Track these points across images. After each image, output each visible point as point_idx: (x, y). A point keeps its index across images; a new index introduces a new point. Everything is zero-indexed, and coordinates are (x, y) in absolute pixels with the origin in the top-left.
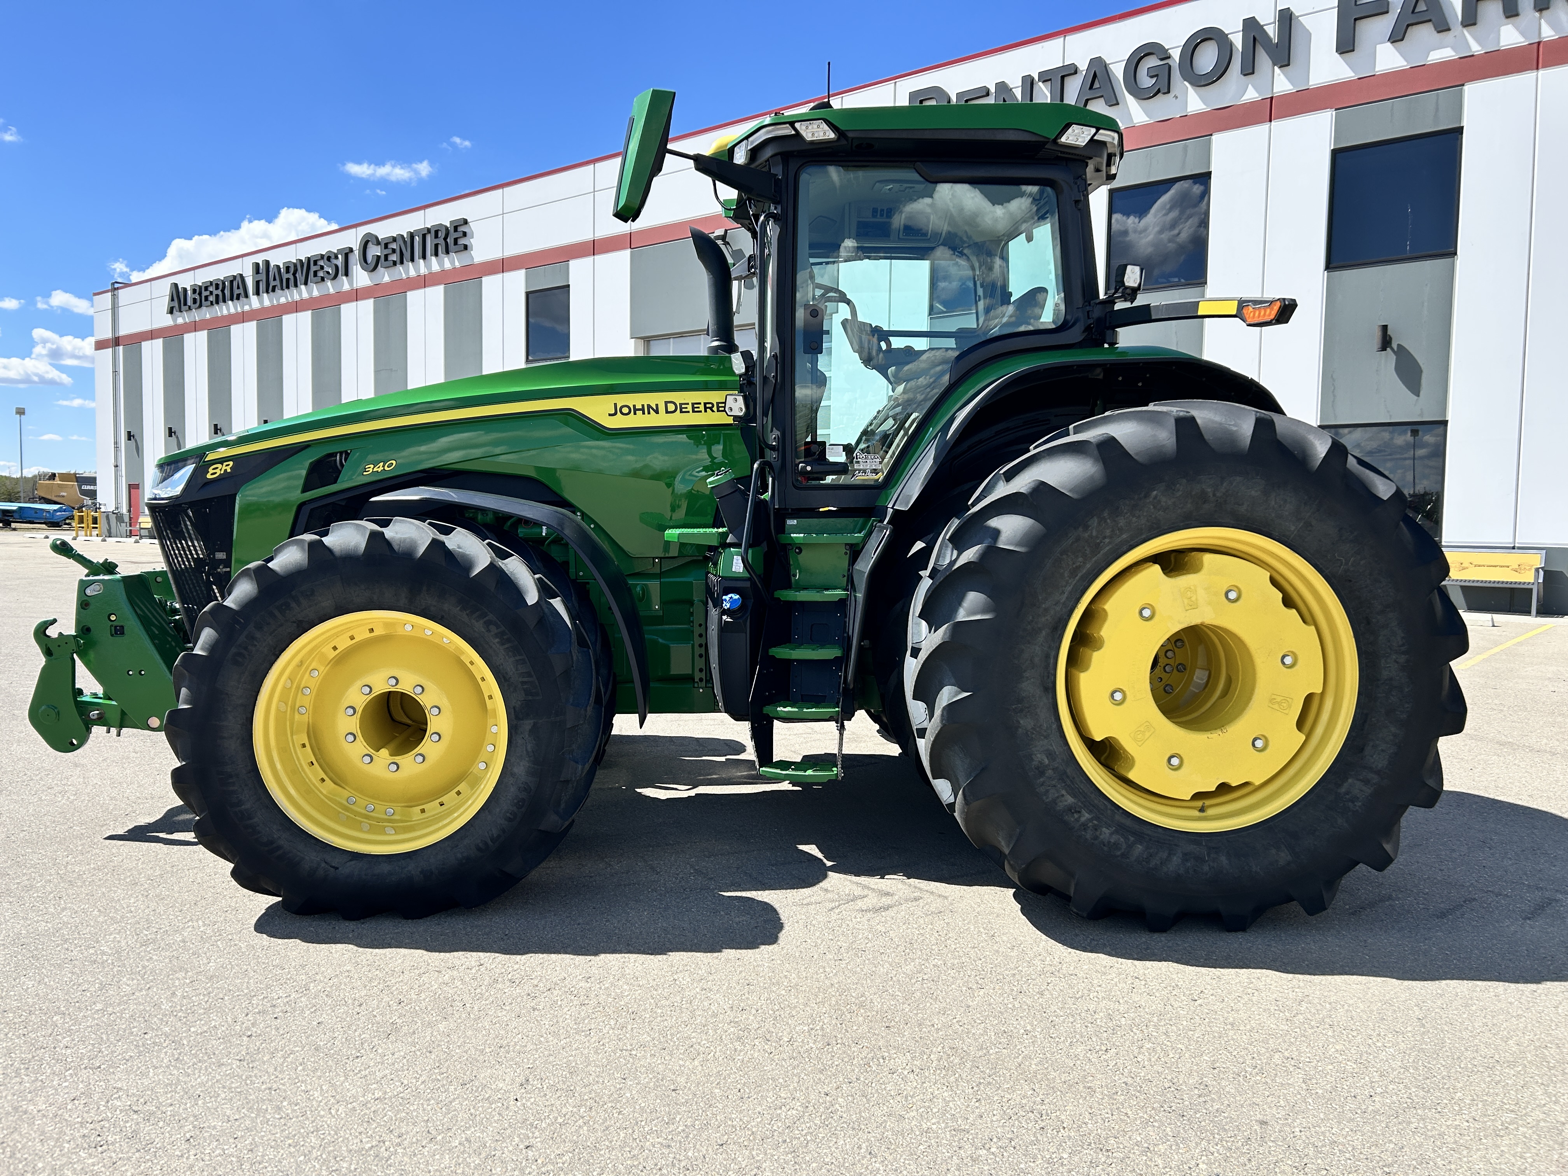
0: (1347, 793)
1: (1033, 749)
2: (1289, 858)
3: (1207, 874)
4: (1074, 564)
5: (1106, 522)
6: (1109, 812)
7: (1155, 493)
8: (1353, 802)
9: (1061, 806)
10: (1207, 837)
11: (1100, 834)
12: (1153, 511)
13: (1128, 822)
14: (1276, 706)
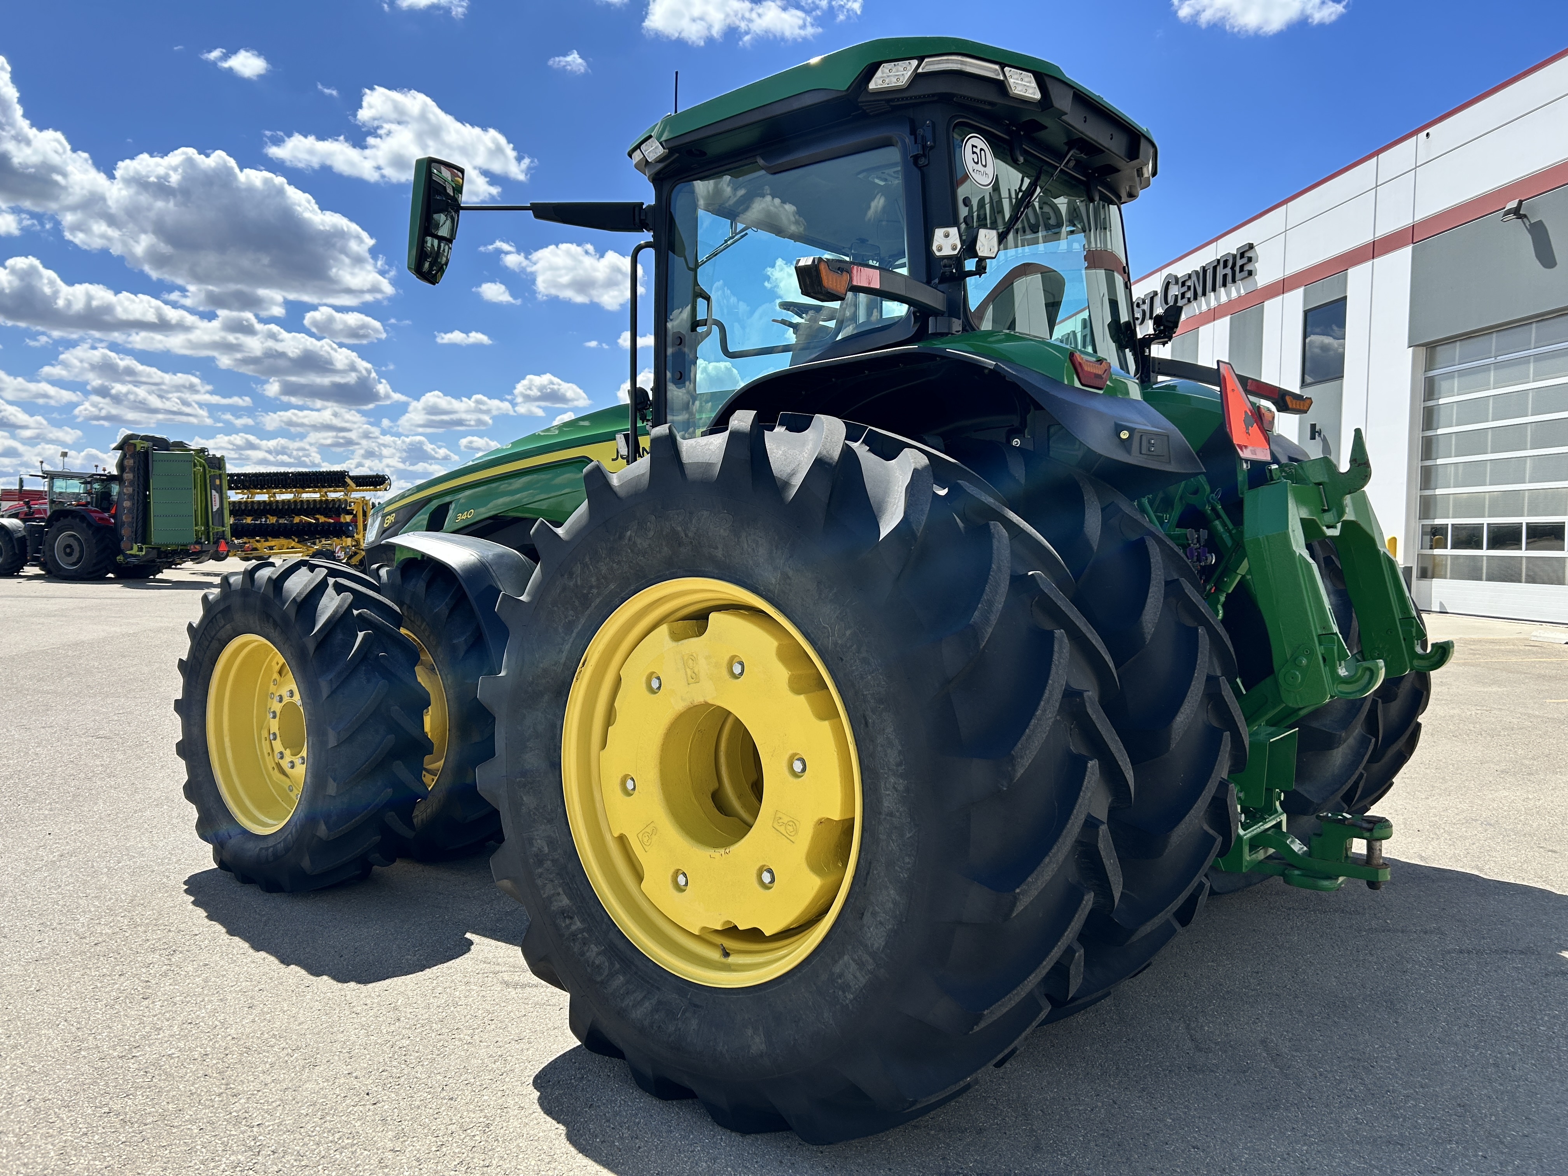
0: (841, 976)
1: (535, 833)
2: (763, 1047)
3: (670, 1036)
4: (566, 618)
5: (588, 568)
6: (604, 926)
7: (629, 533)
8: (844, 992)
9: (555, 906)
10: (697, 989)
11: (588, 951)
12: (631, 555)
13: (621, 944)
14: (782, 829)
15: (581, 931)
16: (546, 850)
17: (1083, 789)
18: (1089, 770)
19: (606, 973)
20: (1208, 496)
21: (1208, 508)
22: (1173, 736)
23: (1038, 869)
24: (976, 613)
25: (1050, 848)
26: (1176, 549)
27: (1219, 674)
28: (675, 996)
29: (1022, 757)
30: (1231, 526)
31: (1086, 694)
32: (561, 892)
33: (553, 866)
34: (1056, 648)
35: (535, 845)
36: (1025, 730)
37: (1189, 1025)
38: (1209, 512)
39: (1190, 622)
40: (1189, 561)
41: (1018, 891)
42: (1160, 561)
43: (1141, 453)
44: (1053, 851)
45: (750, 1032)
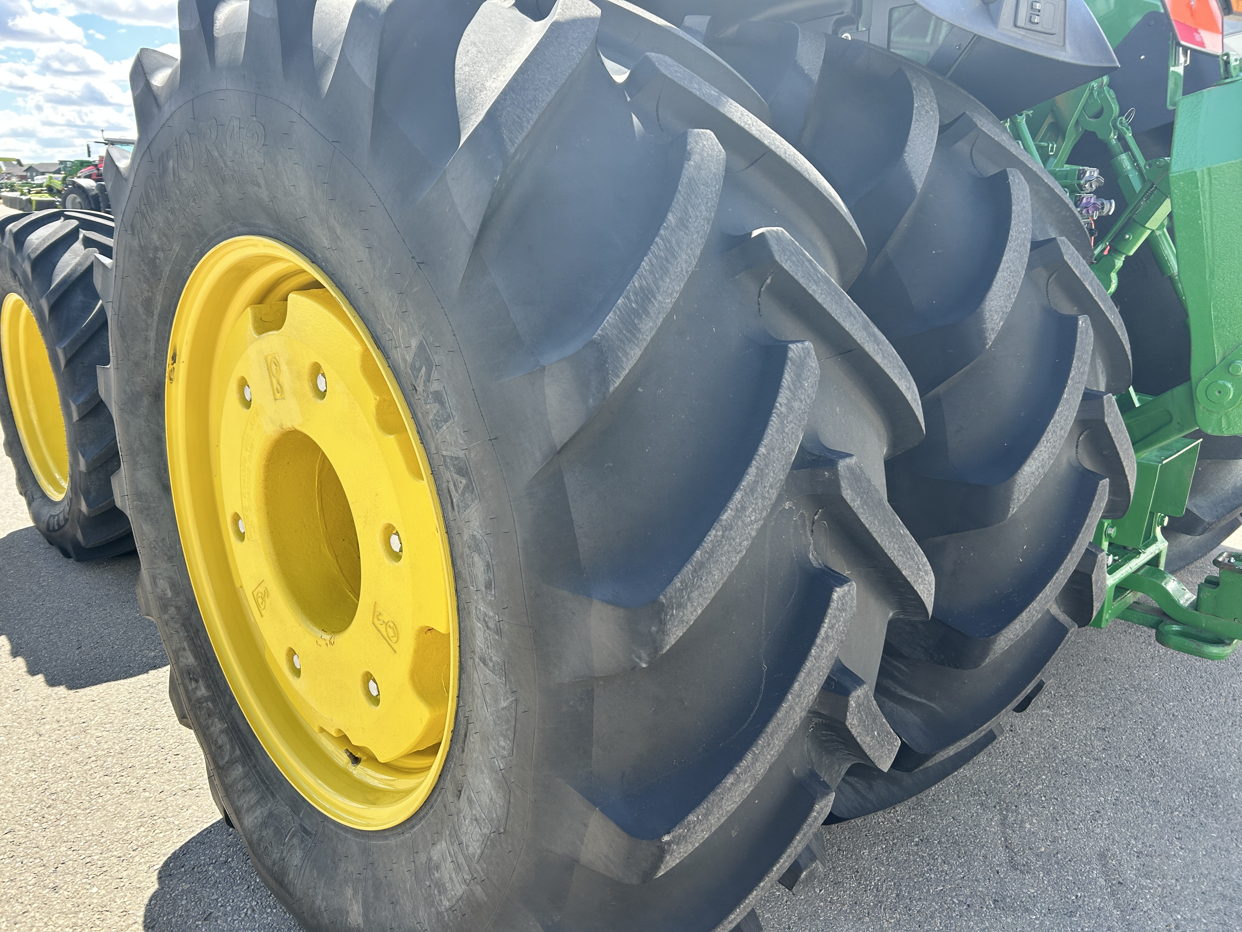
8: (440, 893)
10: (310, 808)
14: (382, 628)
15: (207, 699)
16: (169, 593)
17: (818, 641)
18: (833, 605)
19: (227, 758)
20: (1115, 119)
21: (1113, 137)
22: (1015, 496)
23: (711, 797)
24: (610, 317)
25: (739, 758)
26: (1059, 190)
27: (1102, 388)
28: (287, 809)
29: (680, 606)
30: (1142, 161)
31: (842, 465)
32: (187, 648)
33: (177, 614)
34: (787, 378)
35: (159, 585)
36: (693, 552)
37: (1005, 817)
38: (1114, 142)
39: (1066, 308)
40: (1076, 211)
41: (666, 838)
42: (1028, 209)
43: (1015, 26)
44: (744, 763)
45: (349, 892)
